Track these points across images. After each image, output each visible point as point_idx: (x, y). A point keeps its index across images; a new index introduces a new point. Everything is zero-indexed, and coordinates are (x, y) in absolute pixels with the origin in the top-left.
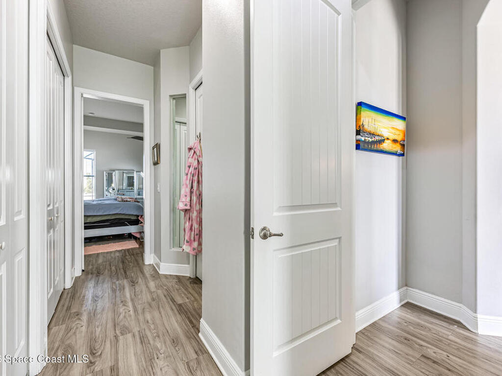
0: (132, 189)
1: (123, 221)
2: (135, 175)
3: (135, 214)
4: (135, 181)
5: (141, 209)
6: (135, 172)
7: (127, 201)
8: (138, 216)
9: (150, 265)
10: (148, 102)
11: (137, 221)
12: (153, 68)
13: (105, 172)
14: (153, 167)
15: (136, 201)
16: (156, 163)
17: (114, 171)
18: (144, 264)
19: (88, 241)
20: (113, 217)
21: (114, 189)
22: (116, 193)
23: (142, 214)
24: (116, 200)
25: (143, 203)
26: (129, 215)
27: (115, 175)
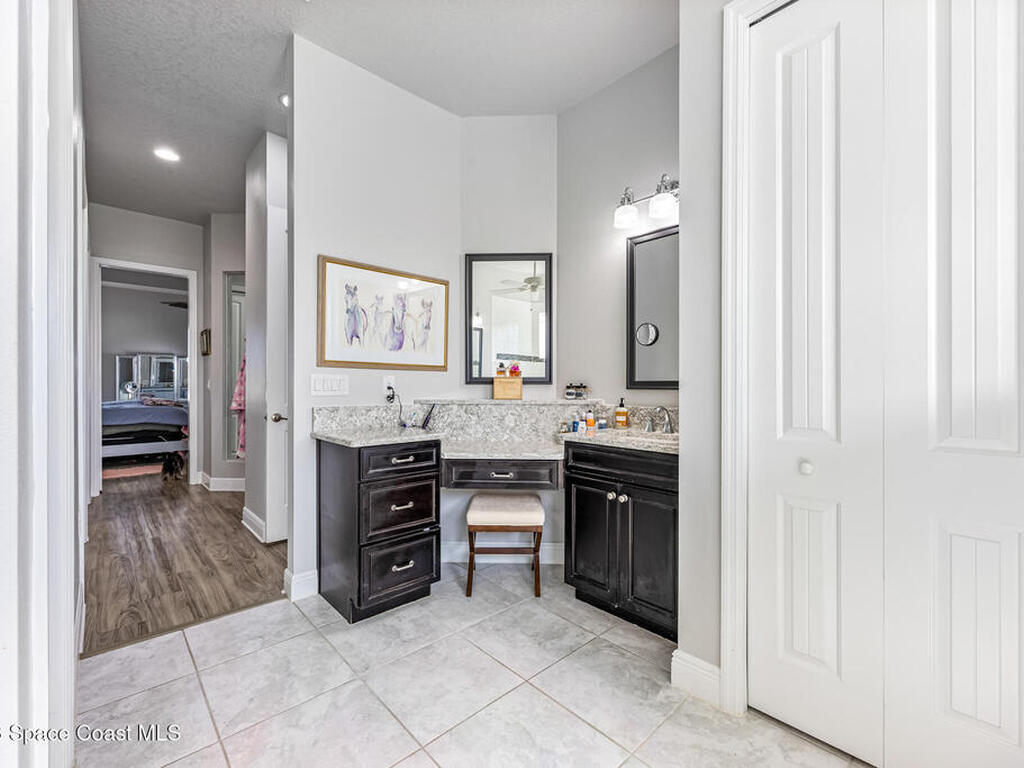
0: (169, 386)
1: (154, 434)
2: (175, 361)
3: (175, 423)
4: (175, 371)
5: (185, 416)
6: (176, 358)
7: (161, 405)
8: (180, 427)
9: (197, 485)
10: (195, 273)
11: (179, 433)
12: (201, 228)
13: (117, 358)
14: (202, 358)
15: (178, 404)
16: (206, 354)
17: (135, 355)
18: (188, 485)
19: (109, 463)
20: (139, 429)
21: (135, 387)
22: (139, 393)
23: (184, 423)
24: (142, 403)
25: (187, 408)
26: (166, 425)
27: (137, 362)
